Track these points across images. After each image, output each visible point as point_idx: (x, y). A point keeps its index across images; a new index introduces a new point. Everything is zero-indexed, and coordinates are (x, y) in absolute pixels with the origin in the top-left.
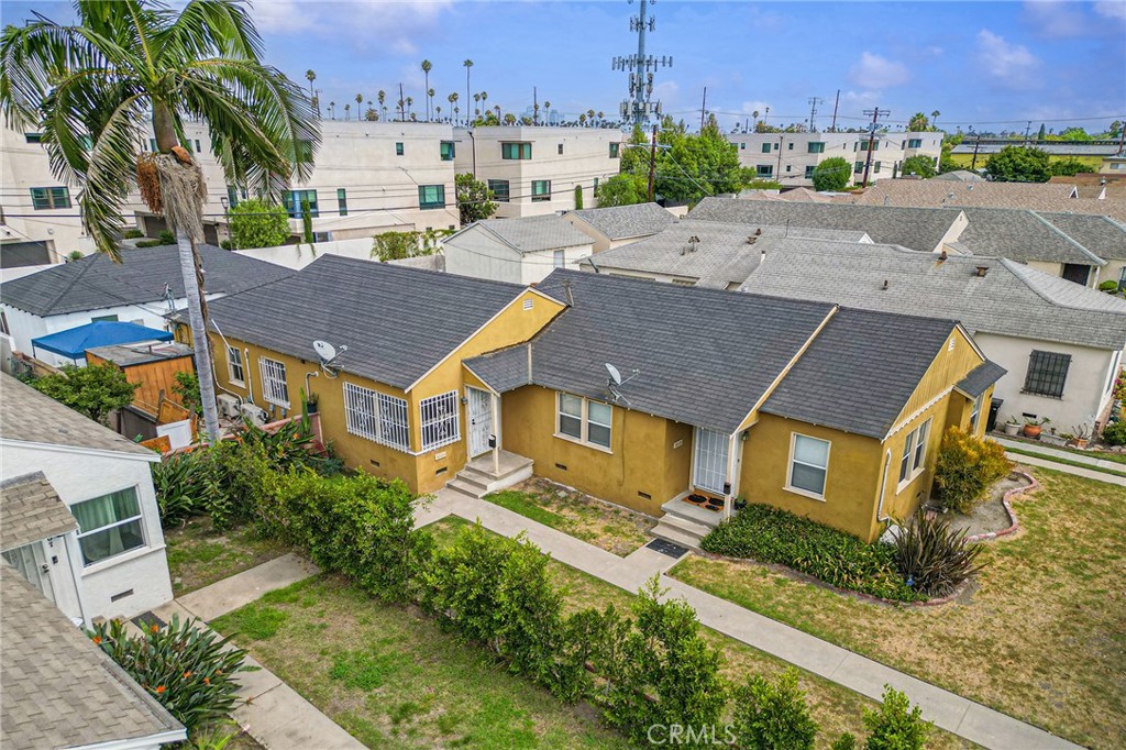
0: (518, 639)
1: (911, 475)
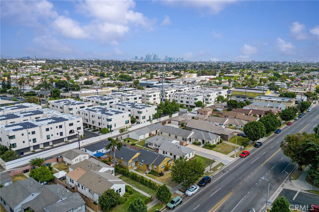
0: (135, 178)
1: (163, 168)
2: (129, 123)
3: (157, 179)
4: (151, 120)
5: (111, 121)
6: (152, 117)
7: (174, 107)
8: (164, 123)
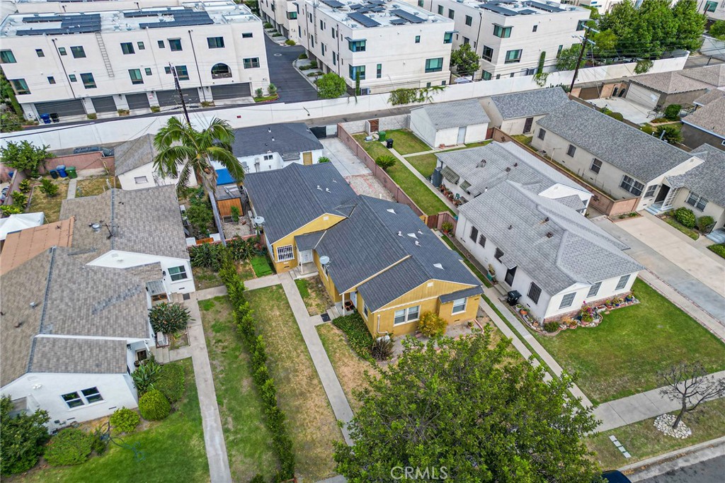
1: (407, 322)
2: (439, 69)
3: (344, 370)
4: (545, 70)
5: (363, 49)
6: (551, 58)
7: (674, 25)
8: (592, 91)
